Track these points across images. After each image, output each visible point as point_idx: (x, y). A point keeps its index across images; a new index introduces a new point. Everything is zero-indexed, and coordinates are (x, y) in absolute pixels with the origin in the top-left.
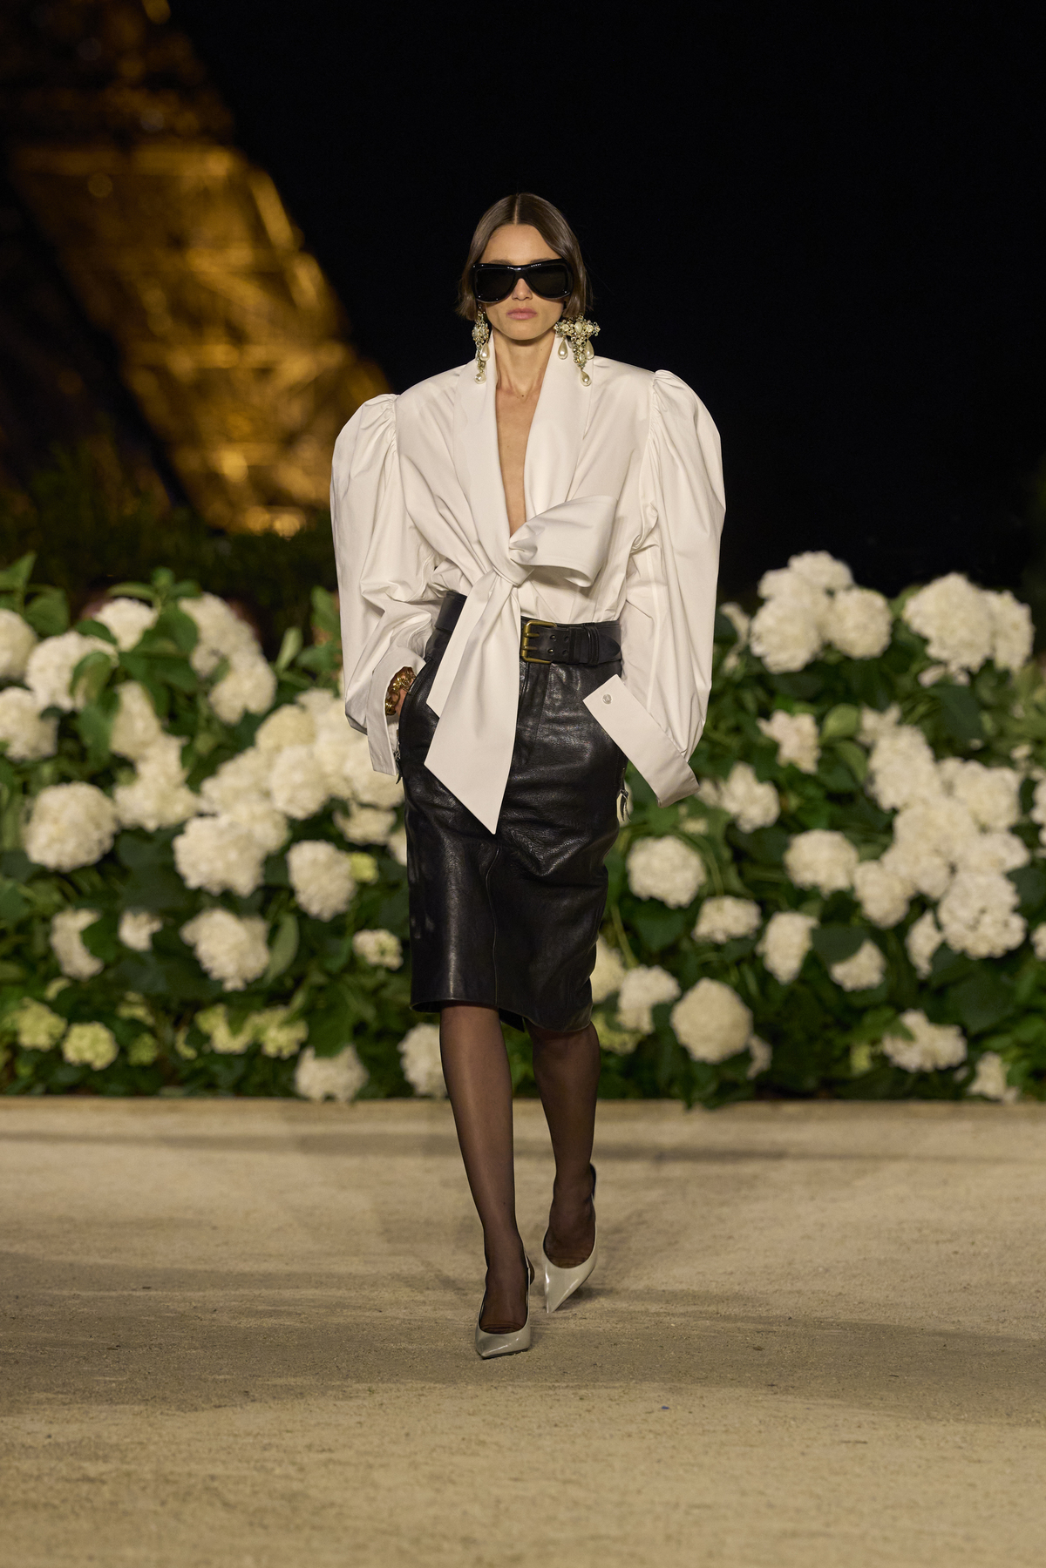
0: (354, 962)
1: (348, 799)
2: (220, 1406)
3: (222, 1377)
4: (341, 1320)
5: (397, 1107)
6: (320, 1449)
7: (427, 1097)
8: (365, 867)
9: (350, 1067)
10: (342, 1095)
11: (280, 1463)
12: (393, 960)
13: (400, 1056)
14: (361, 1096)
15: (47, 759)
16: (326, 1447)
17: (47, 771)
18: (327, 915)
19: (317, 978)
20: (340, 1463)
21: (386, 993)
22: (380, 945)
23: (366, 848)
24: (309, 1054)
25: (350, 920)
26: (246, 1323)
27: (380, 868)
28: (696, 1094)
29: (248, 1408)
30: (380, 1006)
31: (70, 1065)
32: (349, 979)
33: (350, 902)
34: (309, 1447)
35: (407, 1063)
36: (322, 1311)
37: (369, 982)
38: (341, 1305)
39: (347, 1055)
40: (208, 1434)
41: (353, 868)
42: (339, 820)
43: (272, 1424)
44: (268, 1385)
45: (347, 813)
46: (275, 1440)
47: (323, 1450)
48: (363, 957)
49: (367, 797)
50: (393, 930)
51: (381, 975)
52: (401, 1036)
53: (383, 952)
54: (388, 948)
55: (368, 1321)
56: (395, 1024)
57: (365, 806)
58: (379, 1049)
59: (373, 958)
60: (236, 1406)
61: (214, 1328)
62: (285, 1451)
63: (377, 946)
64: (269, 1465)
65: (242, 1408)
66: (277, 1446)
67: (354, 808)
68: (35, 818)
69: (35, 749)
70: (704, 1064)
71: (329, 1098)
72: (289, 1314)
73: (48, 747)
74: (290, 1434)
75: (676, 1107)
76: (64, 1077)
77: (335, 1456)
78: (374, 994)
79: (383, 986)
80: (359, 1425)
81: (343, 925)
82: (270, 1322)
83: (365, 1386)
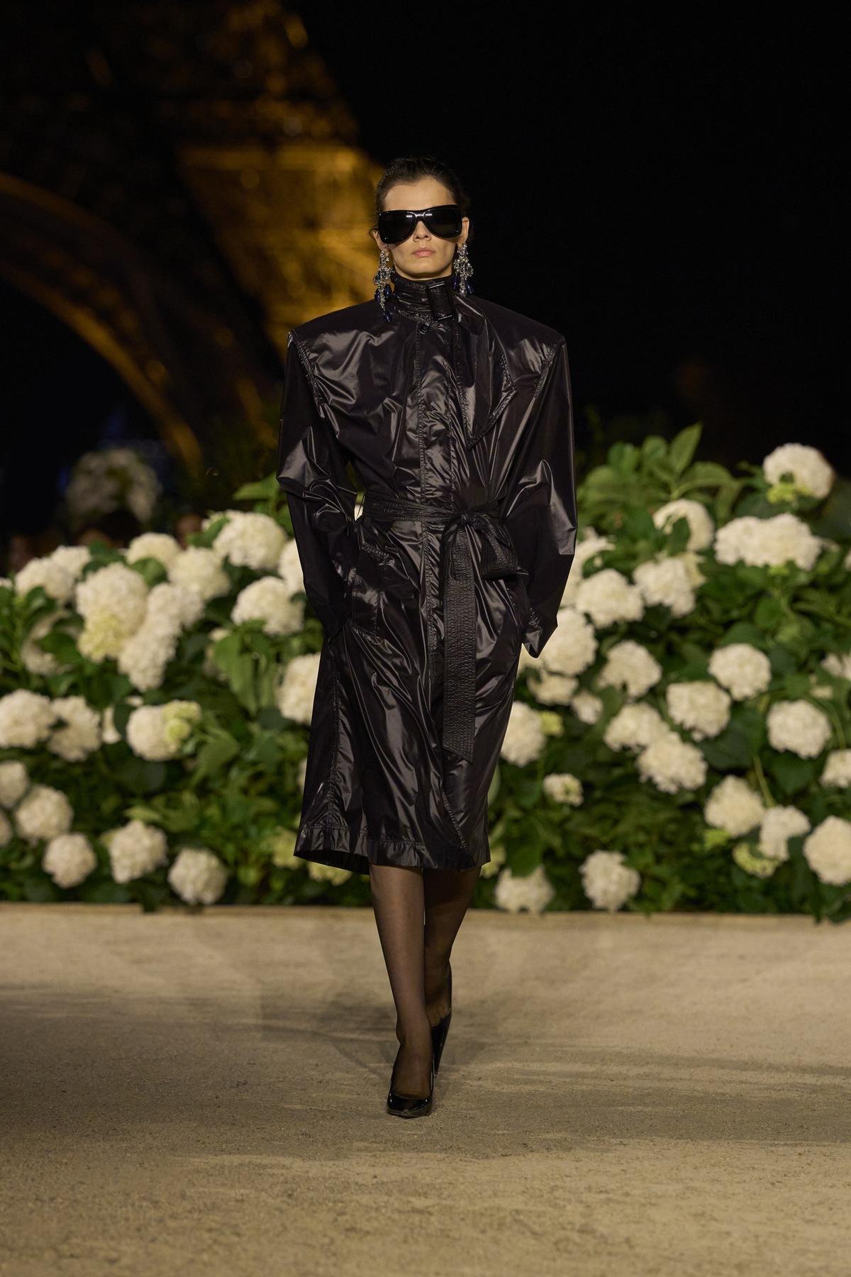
0: (545, 801)
1: (540, 668)
2: (505, 1156)
3: (500, 1132)
4: (584, 1087)
5: (578, 917)
6: (598, 1190)
7: (603, 910)
8: (553, 723)
9: (540, 885)
10: (534, 908)
11: (569, 1201)
12: (576, 799)
13: (579, 877)
14: (550, 908)
15: (295, 635)
16: (603, 1190)
17: (296, 643)
18: (522, 762)
19: (513, 813)
20: (618, 1203)
21: (570, 826)
22: (566, 786)
23: (554, 707)
24: (507, 874)
25: (540, 766)
26: (507, 1089)
27: (564, 724)
28: (825, 910)
29: (530, 1157)
30: (565, 835)
31: (314, 881)
32: (540, 813)
33: (541, 751)
34: (589, 1189)
35: (586, 882)
36: (567, 1080)
37: (556, 816)
38: (583, 1076)
39: (538, 875)
40: (503, 1178)
41: (544, 724)
42: (532, 685)
43: (552, 1170)
44: (540, 1139)
45: (538, 679)
46: (558, 1183)
47: (601, 1192)
48: (552, 796)
49: (555, 667)
50: (576, 774)
51: (566, 811)
52: (582, 860)
53: (567, 792)
54: (572, 789)
55: (606, 1088)
56: (577, 852)
57: (553, 674)
58: (562, 871)
59: (559, 797)
60: (519, 1155)
61: (482, 1092)
62: (570, 1192)
63: (561, 786)
64: (562, 1203)
65: (524, 1156)
66: (562, 1188)
67: (544, 675)
68: (287, 681)
69: (286, 627)
70: (831, 887)
71: (523, 910)
72: (541, 1082)
73: (296, 625)
74: (568, 1178)
75: (808, 921)
76: (309, 891)
77: (611, 1196)
78: (561, 827)
79: (567, 820)
80: (623, 1172)
81: (534, 771)
82: (528, 1088)
83: (618, 1141)
